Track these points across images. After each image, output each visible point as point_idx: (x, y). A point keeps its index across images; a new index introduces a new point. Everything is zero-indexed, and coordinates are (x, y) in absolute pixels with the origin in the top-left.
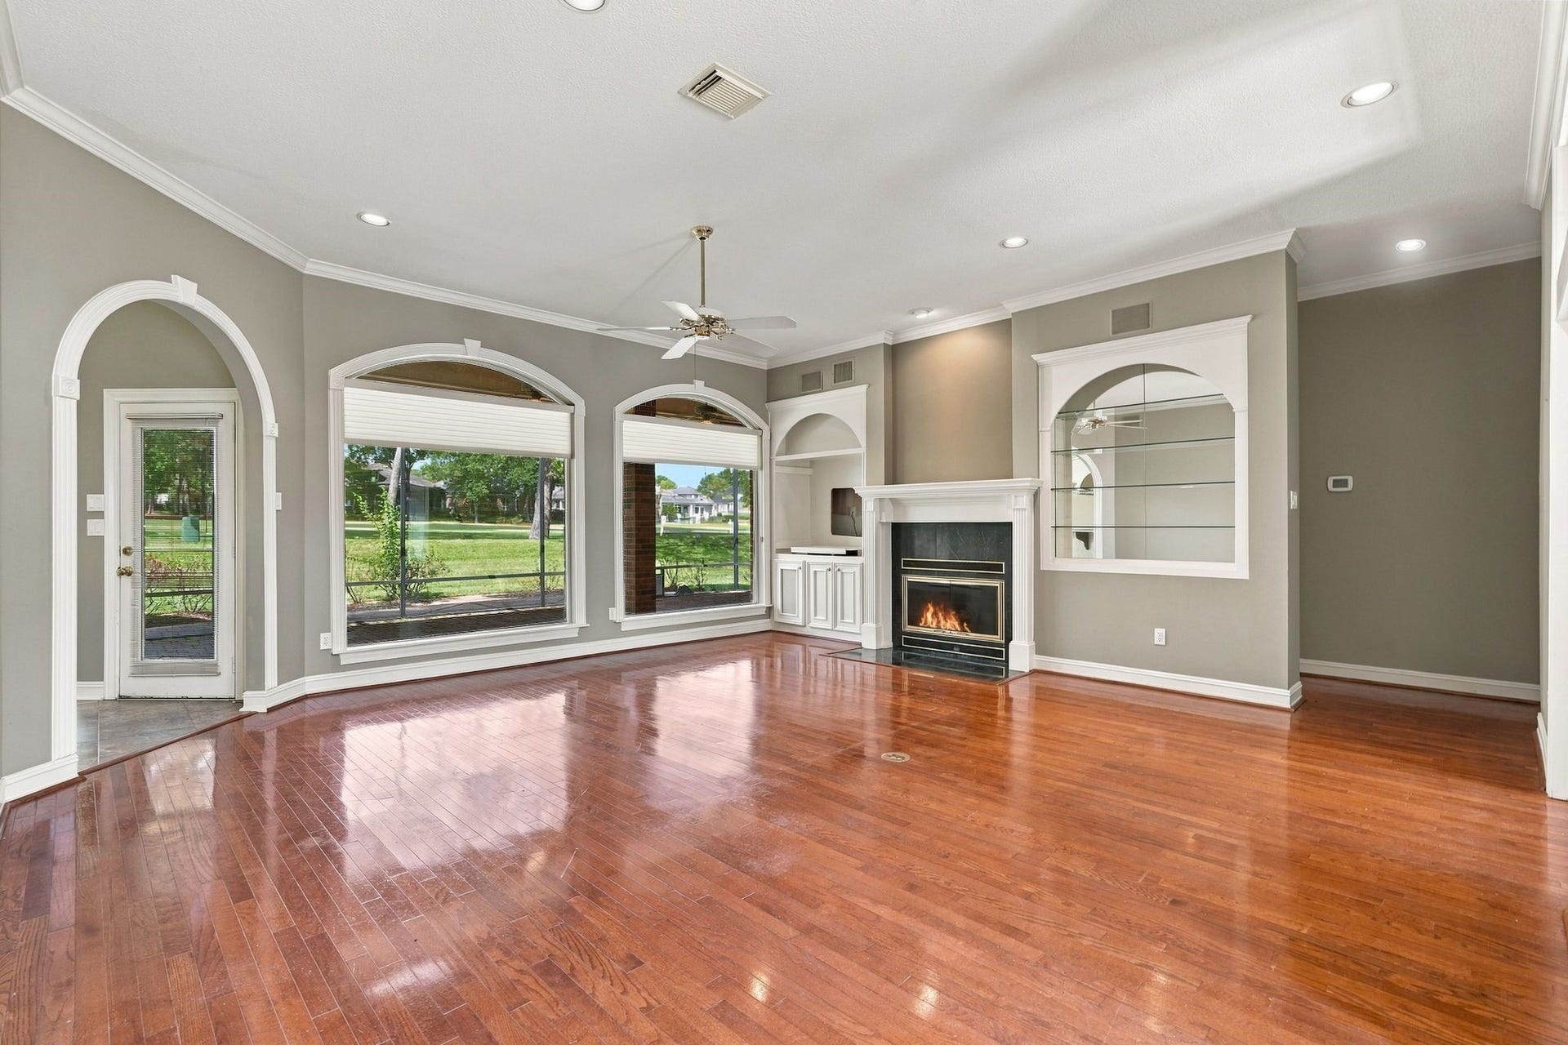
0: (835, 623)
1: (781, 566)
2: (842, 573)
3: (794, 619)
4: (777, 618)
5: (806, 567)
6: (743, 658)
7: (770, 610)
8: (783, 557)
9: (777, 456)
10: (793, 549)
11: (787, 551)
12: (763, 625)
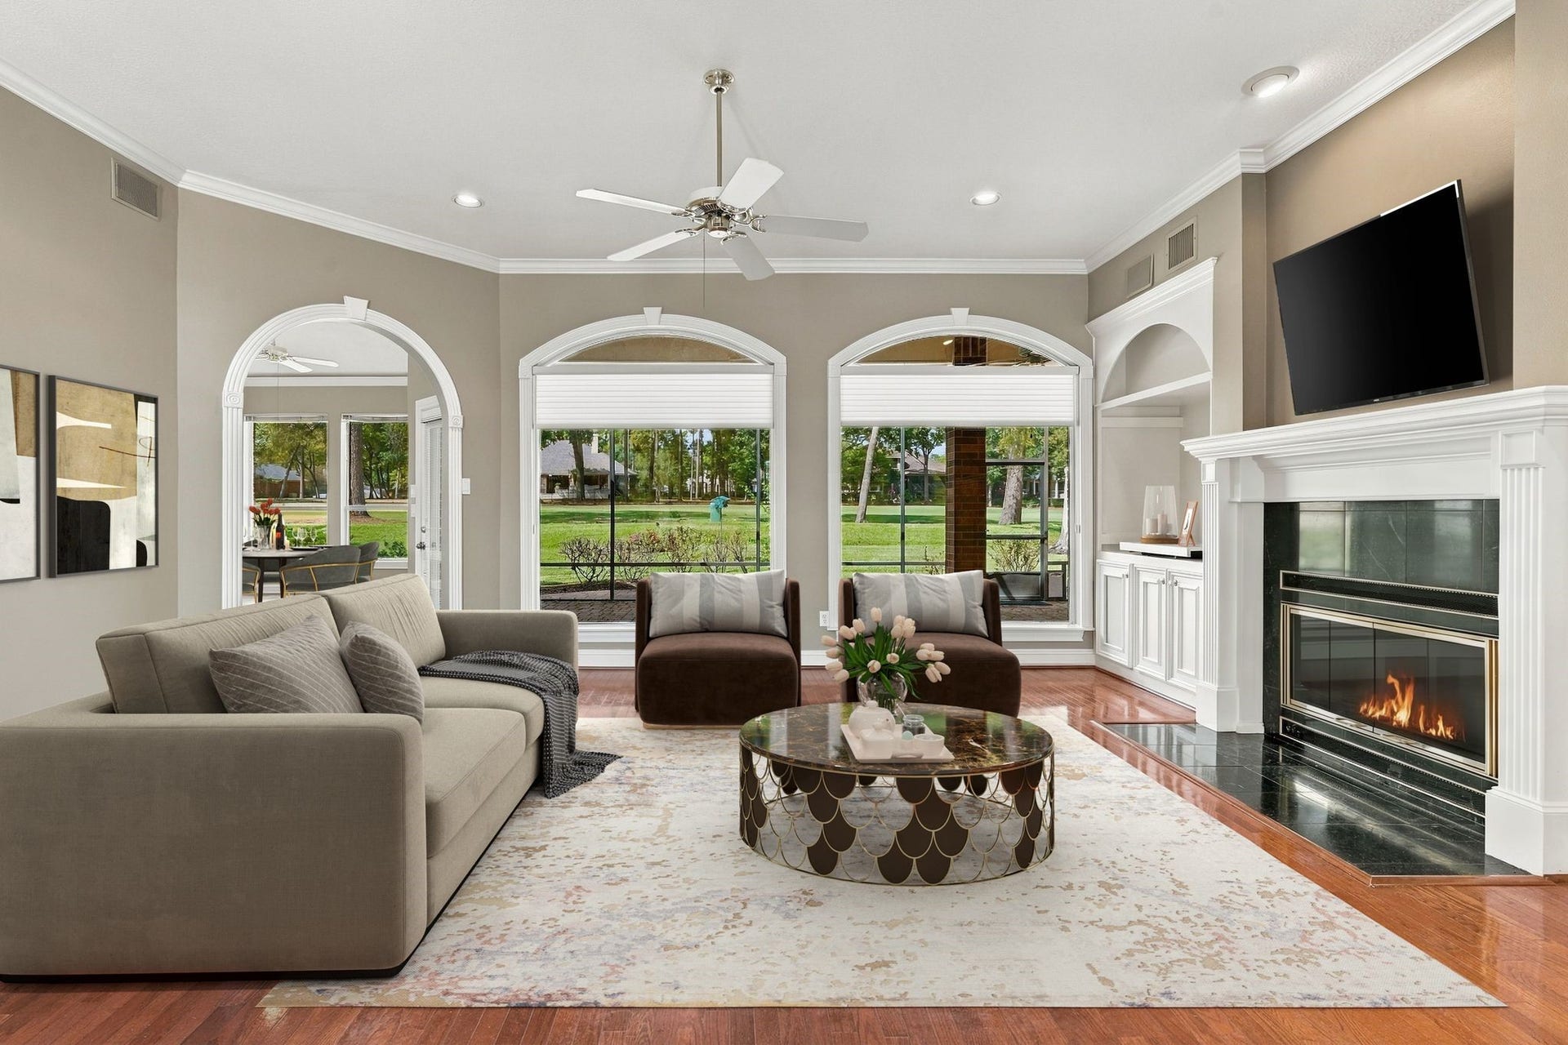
0: (1170, 674)
1: (1107, 571)
2: (1181, 590)
3: (1118, 655)
4: (1100, 651)
5: (1135, 572)
6: (1060, 703)
7: (1090, 638)
8: (1110, 556)
9: (1103, 402)
10: (1124, 546)
11: (1115, 548)
12: (1083, 657)
